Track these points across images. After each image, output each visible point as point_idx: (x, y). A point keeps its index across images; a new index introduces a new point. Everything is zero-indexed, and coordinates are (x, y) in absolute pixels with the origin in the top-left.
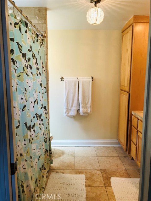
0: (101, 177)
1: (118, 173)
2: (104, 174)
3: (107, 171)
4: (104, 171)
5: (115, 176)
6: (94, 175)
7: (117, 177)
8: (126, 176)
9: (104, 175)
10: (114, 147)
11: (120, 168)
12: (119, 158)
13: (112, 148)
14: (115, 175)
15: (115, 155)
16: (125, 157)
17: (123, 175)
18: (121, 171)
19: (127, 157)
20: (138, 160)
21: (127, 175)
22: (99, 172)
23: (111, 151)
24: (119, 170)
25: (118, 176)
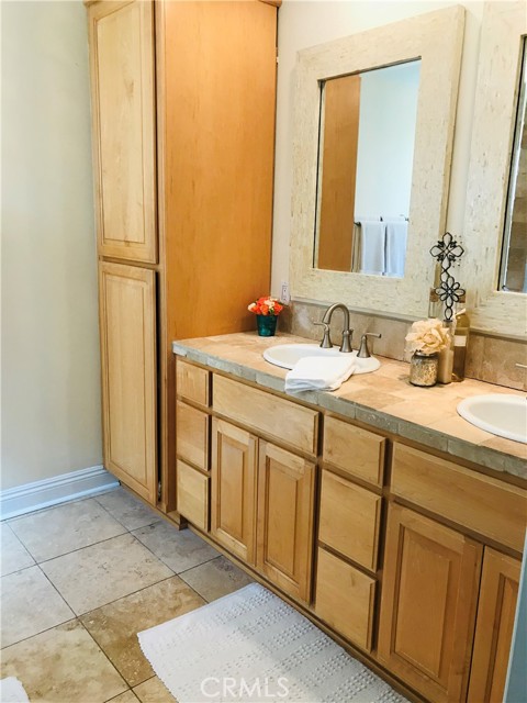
0: (92, 652)
1: (154, 602)
2: (101, 632)
3: (112, 614)
4: (96, 620)
5: (149, 622)
6: (58, 657)
7: (160, 621)
8: (188, 603)
9: (106, 639)
10: (90, 497)
11: (154, 580)
12: (132, 539)
13: (86, 504)
14: (148, 616)
15: (112, 529)
16: (152, 526)
17: (176, 603)
18: (163, 591)
19: (159, 523)
20: (219, 526)
21: (189, 598)
22: (79, 635)
23: (86, 517)
24: (156, 590)
25: (160, 615)
